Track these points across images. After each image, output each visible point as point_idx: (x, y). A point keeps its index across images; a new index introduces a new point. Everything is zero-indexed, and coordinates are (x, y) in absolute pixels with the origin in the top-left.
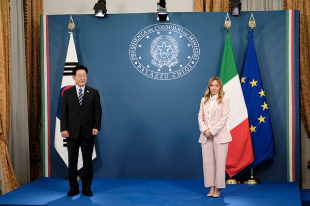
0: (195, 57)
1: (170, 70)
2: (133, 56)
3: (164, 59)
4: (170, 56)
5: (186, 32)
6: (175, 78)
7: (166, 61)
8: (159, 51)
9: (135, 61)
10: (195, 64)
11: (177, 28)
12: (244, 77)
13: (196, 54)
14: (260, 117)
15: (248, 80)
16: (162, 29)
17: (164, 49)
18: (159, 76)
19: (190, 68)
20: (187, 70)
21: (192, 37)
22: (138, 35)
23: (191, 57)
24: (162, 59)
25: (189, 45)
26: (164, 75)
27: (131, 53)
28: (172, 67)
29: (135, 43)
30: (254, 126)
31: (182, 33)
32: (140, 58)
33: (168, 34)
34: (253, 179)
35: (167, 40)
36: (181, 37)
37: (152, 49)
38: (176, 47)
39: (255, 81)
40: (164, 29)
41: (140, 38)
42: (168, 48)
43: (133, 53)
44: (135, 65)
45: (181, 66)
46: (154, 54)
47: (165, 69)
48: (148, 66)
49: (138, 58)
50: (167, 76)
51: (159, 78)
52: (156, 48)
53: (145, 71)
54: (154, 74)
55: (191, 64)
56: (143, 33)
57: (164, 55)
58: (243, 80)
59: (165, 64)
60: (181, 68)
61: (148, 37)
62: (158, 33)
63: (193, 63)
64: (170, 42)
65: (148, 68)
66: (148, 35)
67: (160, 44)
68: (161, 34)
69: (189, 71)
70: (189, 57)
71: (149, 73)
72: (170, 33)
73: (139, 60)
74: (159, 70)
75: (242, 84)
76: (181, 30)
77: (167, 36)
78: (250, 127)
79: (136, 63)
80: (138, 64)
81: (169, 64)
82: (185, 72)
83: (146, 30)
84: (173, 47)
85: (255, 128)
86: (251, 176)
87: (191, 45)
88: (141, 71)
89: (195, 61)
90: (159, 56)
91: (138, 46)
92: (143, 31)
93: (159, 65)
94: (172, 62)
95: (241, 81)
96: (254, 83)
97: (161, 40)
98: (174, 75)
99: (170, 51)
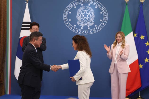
0: (105, 21)
1: (89, 28)
2: (65, 19)
3: (85, 21)
4: (89, 19)
5: (100, 4)
6: (91, 33)
7: (87, 22)
8: (82, 16)
9: (67, 22)
10: (104, 24)
11: (94, 2)
12: (136, 33)
13: (105, 18)
14: (145, 59)
15: (139, 36)
16: (84, 2)
17: (85, 15)
18: (82, 32)
19: (101, 28)
20: (100, 28)
21: (103, 8)
22: (69, 6)
23: (102, 20)
24: (84, 21)
25: (101, 13)
26: (85, 31)
27: (64, 17)
28: (90, 27)
29: (67, 11)
30: (141, 65)
31: (97, 5)
32: (70, 20)
33: (88, 5)
34: (140, 98)
35: (87, 9)
36: (96, 7)
37: (78, 14)
38: (93, 14)
39: (143, 36)
40: (86, 2)
41: (70, 8)
42: (88, 14)
43: (65, 17)
44: (67, 25)
45: (96, 26)
46: (79, 18)
47: (85, 28)
48: (75, 26)
49: (69, 20)
50: (86, 32)
51: (81, 33)
52: (80, 14)
53: (73, 28)
54: (79, 30)
55: (102, 25)
56: (72, 5)
57: (85, 19)
58: (135, 35)
59: (85, 25)
60: (96, 27)
61: (75, 7)
62: (82, 5)
63: (103, 24)
64: (89, 10)
65: (75, 27)
66: (75, 6)
67: (83, 12)
68: (83, 5)
69: (100, 29)
70: (101, 20)
71: (75, 30)
72: (89, 5)
73: (69, 21)
74: (82, 28)
75: (135, 38)
76: (96, 3)
77: (87, 7)
78: (139, 65)
79: (67, 23)
80: (69, 24)
81: (88, 24)
82: (98, 30)
83: (74, 3)
84: (91, 14)
85: (142, 65)
86: (139, 96)
87: (102, 13)
88: (71, 29)
89: (105, 23)
90: (82, 19)
91: (69, 13)
92: (72, 4)
93: (81, 25)
94: (90, 23)
95: (134, 36)
96: (142, 37)
97: (84, 9)
98: (91, 31)
99: (89, 16)
